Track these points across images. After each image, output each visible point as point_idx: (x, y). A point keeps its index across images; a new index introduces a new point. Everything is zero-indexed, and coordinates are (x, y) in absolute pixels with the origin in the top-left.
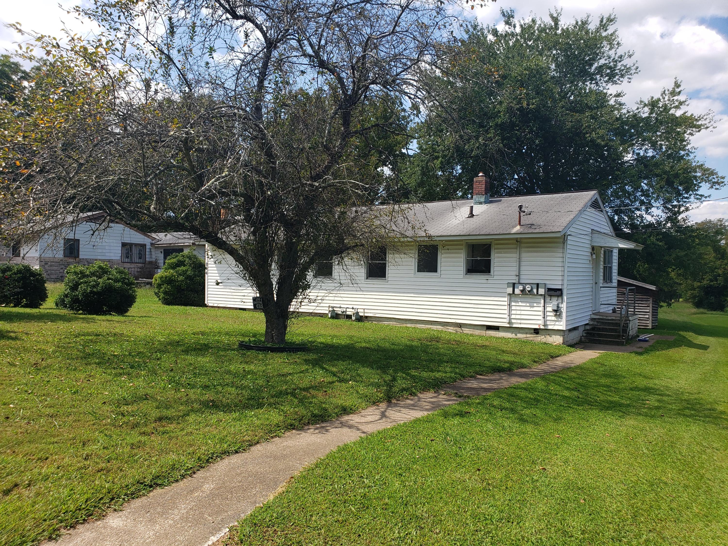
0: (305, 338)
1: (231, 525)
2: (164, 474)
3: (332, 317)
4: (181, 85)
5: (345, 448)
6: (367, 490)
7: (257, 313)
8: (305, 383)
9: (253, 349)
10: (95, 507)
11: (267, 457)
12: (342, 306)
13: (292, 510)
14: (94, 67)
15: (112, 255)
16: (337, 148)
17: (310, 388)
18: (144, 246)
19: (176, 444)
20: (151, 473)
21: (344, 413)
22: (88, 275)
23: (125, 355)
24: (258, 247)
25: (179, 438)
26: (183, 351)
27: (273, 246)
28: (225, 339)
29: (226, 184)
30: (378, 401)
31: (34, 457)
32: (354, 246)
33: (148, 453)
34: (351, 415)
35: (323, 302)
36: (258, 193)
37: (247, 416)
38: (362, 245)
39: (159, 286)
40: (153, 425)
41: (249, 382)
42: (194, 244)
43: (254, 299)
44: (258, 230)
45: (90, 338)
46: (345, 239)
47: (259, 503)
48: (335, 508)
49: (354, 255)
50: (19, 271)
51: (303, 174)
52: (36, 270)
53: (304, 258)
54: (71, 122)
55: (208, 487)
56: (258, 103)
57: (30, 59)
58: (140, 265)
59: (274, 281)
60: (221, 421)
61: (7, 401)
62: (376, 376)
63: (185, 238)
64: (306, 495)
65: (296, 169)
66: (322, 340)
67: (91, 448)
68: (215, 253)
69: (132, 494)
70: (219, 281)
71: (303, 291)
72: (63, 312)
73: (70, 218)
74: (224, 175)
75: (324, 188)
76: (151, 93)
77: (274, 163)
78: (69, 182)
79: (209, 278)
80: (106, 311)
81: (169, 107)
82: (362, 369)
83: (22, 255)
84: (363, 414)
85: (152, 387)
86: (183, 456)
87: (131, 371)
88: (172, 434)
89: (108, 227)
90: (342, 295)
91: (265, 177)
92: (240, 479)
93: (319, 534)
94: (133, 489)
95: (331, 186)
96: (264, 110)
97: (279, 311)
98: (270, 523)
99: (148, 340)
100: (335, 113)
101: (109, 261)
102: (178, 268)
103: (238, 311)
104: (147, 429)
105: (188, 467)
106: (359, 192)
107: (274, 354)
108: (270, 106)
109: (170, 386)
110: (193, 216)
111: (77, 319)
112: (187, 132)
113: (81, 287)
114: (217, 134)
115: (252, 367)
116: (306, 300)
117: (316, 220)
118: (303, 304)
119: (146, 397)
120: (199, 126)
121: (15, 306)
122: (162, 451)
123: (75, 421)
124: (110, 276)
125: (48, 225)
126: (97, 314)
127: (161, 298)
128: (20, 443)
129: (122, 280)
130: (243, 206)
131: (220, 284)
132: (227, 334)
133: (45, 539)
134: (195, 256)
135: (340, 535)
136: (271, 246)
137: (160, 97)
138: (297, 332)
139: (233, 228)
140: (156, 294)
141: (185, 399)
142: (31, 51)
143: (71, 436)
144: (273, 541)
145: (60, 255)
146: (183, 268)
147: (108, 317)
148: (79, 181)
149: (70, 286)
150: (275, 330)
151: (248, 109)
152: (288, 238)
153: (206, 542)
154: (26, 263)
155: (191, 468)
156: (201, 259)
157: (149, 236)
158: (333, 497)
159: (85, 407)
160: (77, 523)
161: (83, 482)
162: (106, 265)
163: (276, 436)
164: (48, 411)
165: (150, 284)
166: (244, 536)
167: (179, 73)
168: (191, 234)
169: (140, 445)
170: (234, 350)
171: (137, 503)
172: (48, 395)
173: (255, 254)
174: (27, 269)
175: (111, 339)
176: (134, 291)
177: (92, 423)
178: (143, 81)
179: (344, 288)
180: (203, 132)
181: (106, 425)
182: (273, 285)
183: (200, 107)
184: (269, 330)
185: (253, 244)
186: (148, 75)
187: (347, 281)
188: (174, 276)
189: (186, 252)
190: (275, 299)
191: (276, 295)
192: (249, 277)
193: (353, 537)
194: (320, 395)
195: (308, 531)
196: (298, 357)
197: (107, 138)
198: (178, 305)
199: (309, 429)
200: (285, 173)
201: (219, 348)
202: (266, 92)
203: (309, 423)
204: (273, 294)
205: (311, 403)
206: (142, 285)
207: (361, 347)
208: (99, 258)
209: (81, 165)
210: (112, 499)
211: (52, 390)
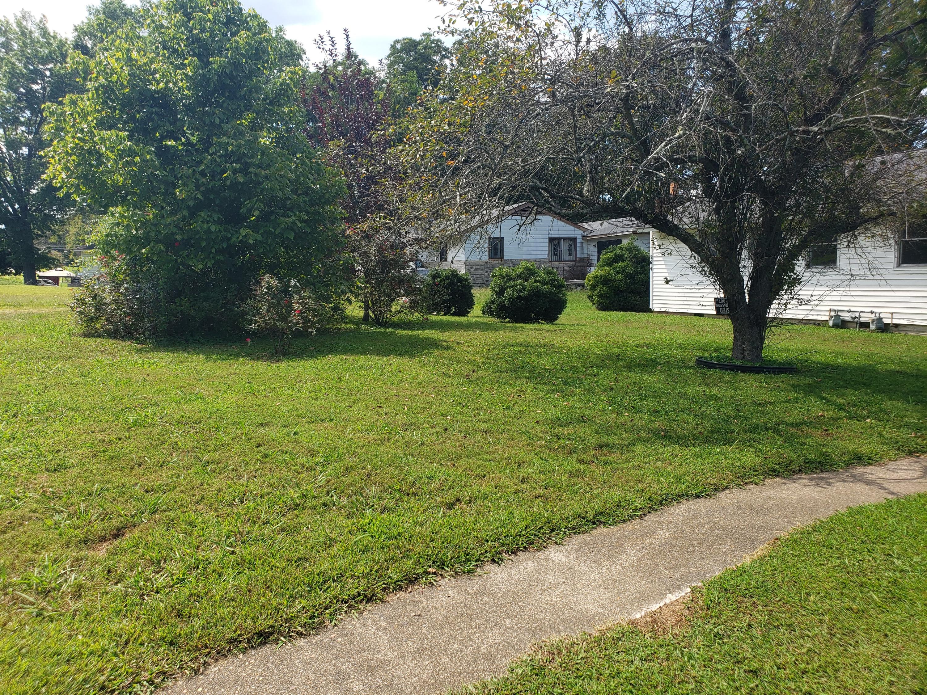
0: (792, 355)
1: (693, 585)
2: (607, 511)
3: (835, 326)
4: (619, 25)
5: (861, 511)
6: (898, 575)
7: (720, 320)
8: (794, 416)
9: (716, 368)
10: (535, 535)
11: (741, 508)
12: (853, 309)
13: (779, 582)
14: (518, 26)
15: (538, 253)
16: (850, 70)
17: (801, 424)
18: (574, 239)
19: (622, 478)
20: (593, 508)
21: (858, 463)
22: (514, 278)
23: (557, 369)
24: (723, 230)
25: (624, 471)
26: (624, 367)
27: (743, 227)
28: (677, 353)
29: (679, 148)
30: (919, 451)
31: (472, 473)
32: (878, 217)
33: (588, 484)
34: (870, 467)
35: (822, 303)
36: (724, 154)
37: (711, 453)
38: (892, 214)
39: (593, 287)
40: (593, 452)
41: (712, 409)
42: (635, 232)
43: (717, 301)
44: (723, 206)
45: (519, 349)
46: (861, 207)
47: (730, 565)
48: (846, 591)
49: (877, 230)
50: (447, 277)
51: (793, 117)
52: (463, 274)
53: (792, 240)
54: (495, 98)
55: (662, 534)
56: (726, 26)
57: (453, 33)
58: (570, 263)
59: (746, 275)
60: (677, 456)
61: (444, 412)
62: (914, 414)
63: (625, 225)
64: (799, 566)
65: (783, 111)
66: (819, 358)
67: (526, 471)
68: (664, 241)
69: (573, 529)
70: (669, 279)
71: (789, 287)
72: (490, 320)
73: (495, 213)
74: (677, 135)
75: (827, 133)
76: (583, 44)
77: (748, 108)
78: (495, 169)
79: (655, 275)
80: (534, 319)
81: (604, 57)
82: (889, 402)
83: (449, 259)
84: (890, 467)
85: (590, 408)
86: (631, 492)
87: (564, 387)
88: (617, 466)
89: (535, 219)
90: (853, 293)
91: (734, 131)
92: (703, 530)
93: (821, 621)
94: (574, 523)
95: (839, 128)
96: (734, 35)
97: (752, 317)
98: (747, 592)
99: (583, 352)
100: (850, 15)
101: (535, 260)
102: (615, 265)
103: (694, 317)
104: (587, 457)
105: (636, 506)
106: (889, 131)
107: (746, 375)
108: (744, 26)
109: (610, 408)
110: (635, 195)
111: (505, 328)
112: (628, 86)
113: (508, 292)
114: (667, 81)
115: (716, 391)
116: (794, 302)
117: (812, 182)
118: (789, 306)
119: (583, 419)
120: (644, 75)
121: (445, 315)
122: (604, 485)
123: (509, 439)
124: (538, 278)
125: (474, 223)
126: (525, 323)
127: (595, 302)
128: (459, 457)
129: (551, 282)
130: (702, 175)
131: (670, 283)
132: (680, 346)
133: (488, 561)
134: (636, 247)
135: (855, 628)
136: (741, 226)
137: (593, 47)
138: (779, 346)
139: (688, 207)
140: (589, 297)
141: (629, 425)
142: (453, 23)
143: (506, 455)
144: (751, 615)
145: (486, 257)
146: (621, 264)
147: (536, 326)
148: (504, 167)
149: (496, 291)
150: (746, 343)
151: (710, 39)
152: (766, 213)
153: (662, 599)
154: (454, 267)
155: (641, 508)
156: (646, 250)
157: (579, 227)
158: (843, 576)
159: (518, 425)
160: (518, 549)
161: (522, 506)
162: (533, 265)
163: (752, 482)
164: (482, 426)
165: (582, 285)
166: (711, 601)
167: (616, 10)
168: (633, 219)
169: (579, 474)
170: (690, 367)
171: (579, 539)
172: (481, 409)
173: (718, 239)
174: (454, 274)
175: (541, 350)
176: (565, 295)
177: (526, 443)
178: (572, 31)
179: (857, 282)
180: (648, 82)
181: (540, 447)
182: (743, 280)
183: (645, 50)
184: (739, 343)
185: (715, 225)
186: (578, 22)
187: (862, 272)
188: (611, 275)
189: (625, 242)
190: (747, 300)
191: (749, 295)
192: (710, 271)
193: (875, 635)
194: (818, 436)
195: (804, 613)
196: (782, 380)
197: (534, 110)
198: (616, 310)
199: (801, 478)
200: (764, 119)
201: (670, 366)
202: (738, 8)
203: (800, 470)
204: (744, 294)
205: (804, 444)
206: (573, 287)
207: (886, 371)
208: (524, 257)
209: (507, 147)
210: (553, 530)
211: (485, 405)
